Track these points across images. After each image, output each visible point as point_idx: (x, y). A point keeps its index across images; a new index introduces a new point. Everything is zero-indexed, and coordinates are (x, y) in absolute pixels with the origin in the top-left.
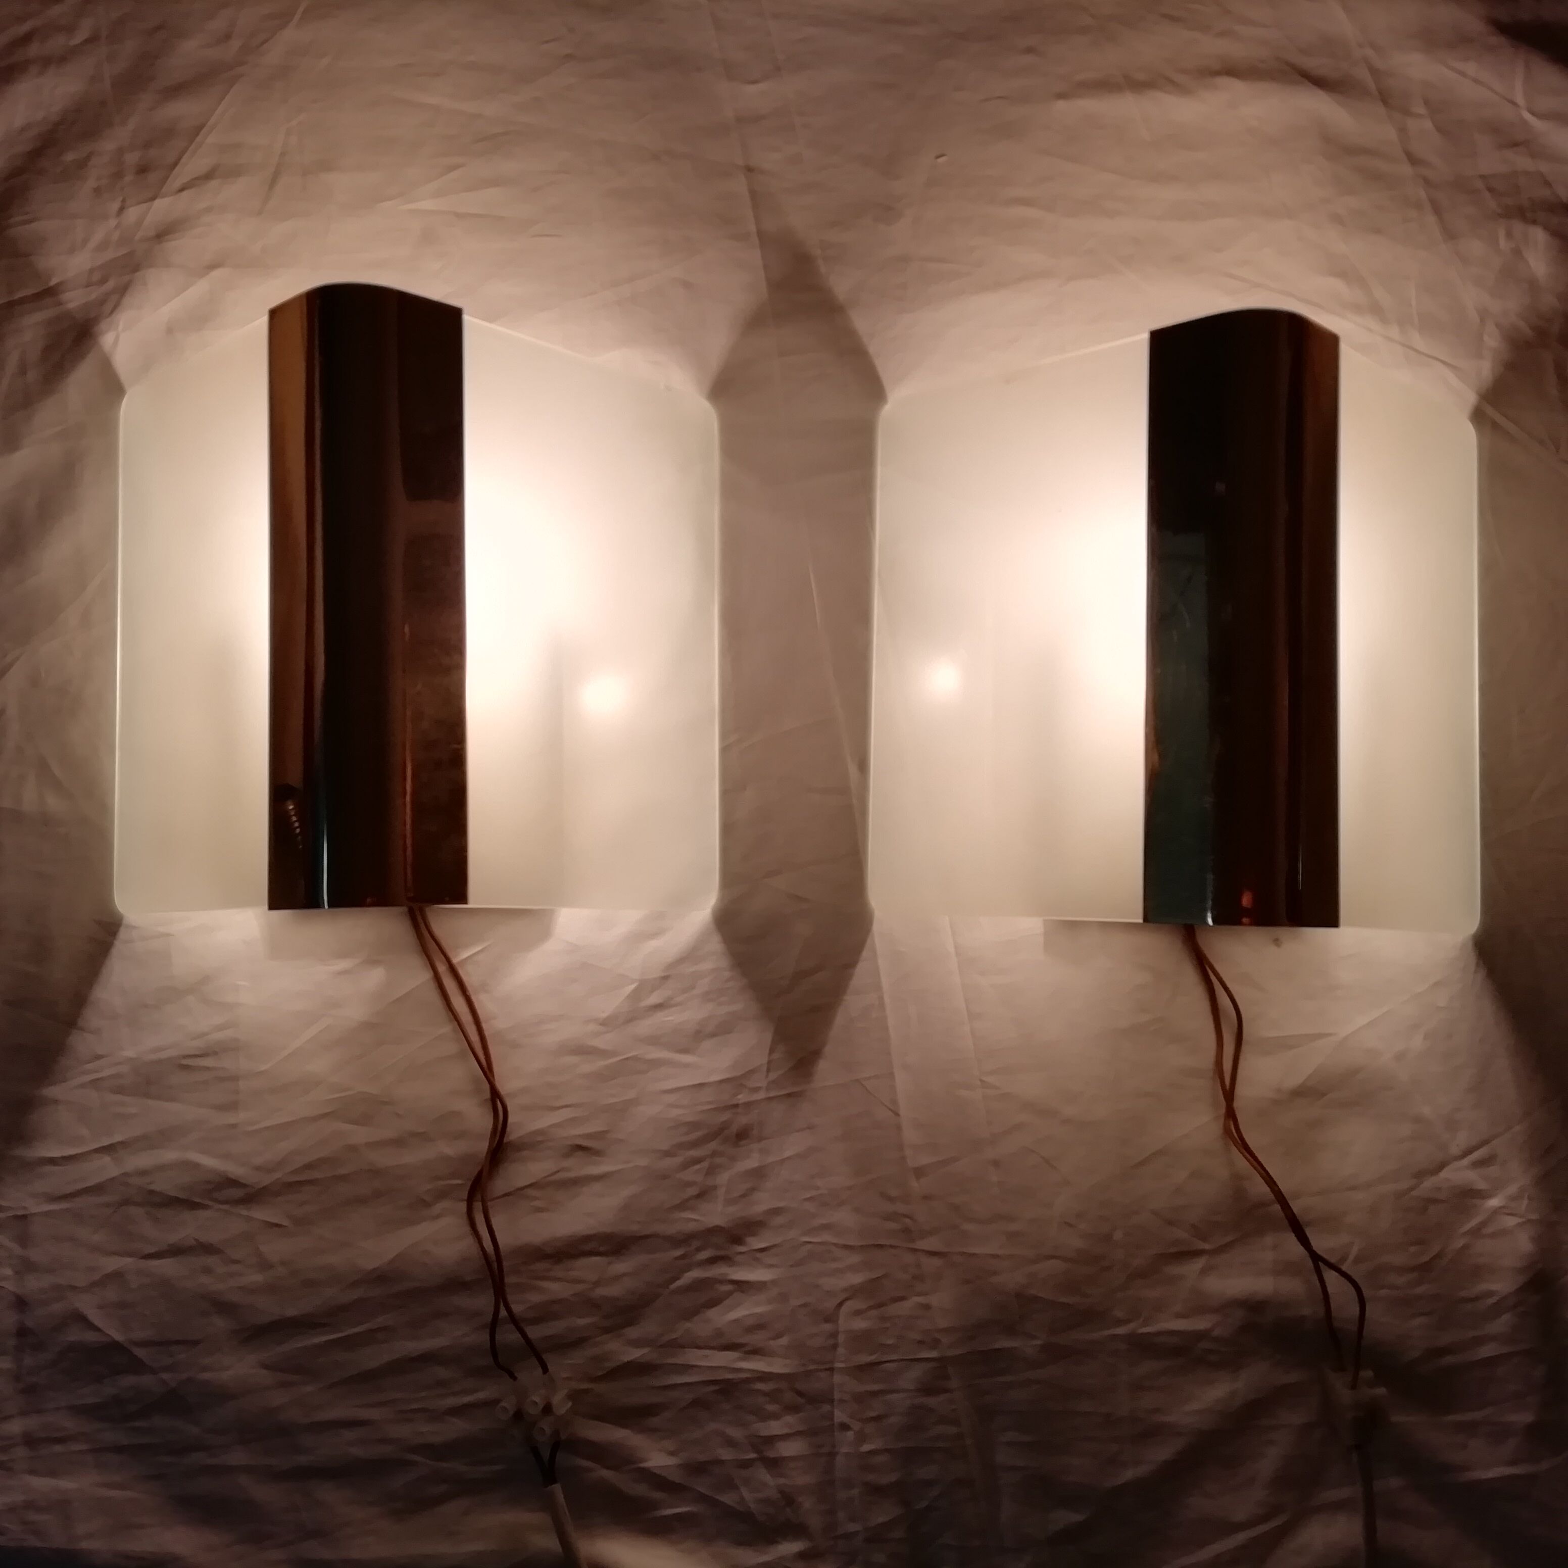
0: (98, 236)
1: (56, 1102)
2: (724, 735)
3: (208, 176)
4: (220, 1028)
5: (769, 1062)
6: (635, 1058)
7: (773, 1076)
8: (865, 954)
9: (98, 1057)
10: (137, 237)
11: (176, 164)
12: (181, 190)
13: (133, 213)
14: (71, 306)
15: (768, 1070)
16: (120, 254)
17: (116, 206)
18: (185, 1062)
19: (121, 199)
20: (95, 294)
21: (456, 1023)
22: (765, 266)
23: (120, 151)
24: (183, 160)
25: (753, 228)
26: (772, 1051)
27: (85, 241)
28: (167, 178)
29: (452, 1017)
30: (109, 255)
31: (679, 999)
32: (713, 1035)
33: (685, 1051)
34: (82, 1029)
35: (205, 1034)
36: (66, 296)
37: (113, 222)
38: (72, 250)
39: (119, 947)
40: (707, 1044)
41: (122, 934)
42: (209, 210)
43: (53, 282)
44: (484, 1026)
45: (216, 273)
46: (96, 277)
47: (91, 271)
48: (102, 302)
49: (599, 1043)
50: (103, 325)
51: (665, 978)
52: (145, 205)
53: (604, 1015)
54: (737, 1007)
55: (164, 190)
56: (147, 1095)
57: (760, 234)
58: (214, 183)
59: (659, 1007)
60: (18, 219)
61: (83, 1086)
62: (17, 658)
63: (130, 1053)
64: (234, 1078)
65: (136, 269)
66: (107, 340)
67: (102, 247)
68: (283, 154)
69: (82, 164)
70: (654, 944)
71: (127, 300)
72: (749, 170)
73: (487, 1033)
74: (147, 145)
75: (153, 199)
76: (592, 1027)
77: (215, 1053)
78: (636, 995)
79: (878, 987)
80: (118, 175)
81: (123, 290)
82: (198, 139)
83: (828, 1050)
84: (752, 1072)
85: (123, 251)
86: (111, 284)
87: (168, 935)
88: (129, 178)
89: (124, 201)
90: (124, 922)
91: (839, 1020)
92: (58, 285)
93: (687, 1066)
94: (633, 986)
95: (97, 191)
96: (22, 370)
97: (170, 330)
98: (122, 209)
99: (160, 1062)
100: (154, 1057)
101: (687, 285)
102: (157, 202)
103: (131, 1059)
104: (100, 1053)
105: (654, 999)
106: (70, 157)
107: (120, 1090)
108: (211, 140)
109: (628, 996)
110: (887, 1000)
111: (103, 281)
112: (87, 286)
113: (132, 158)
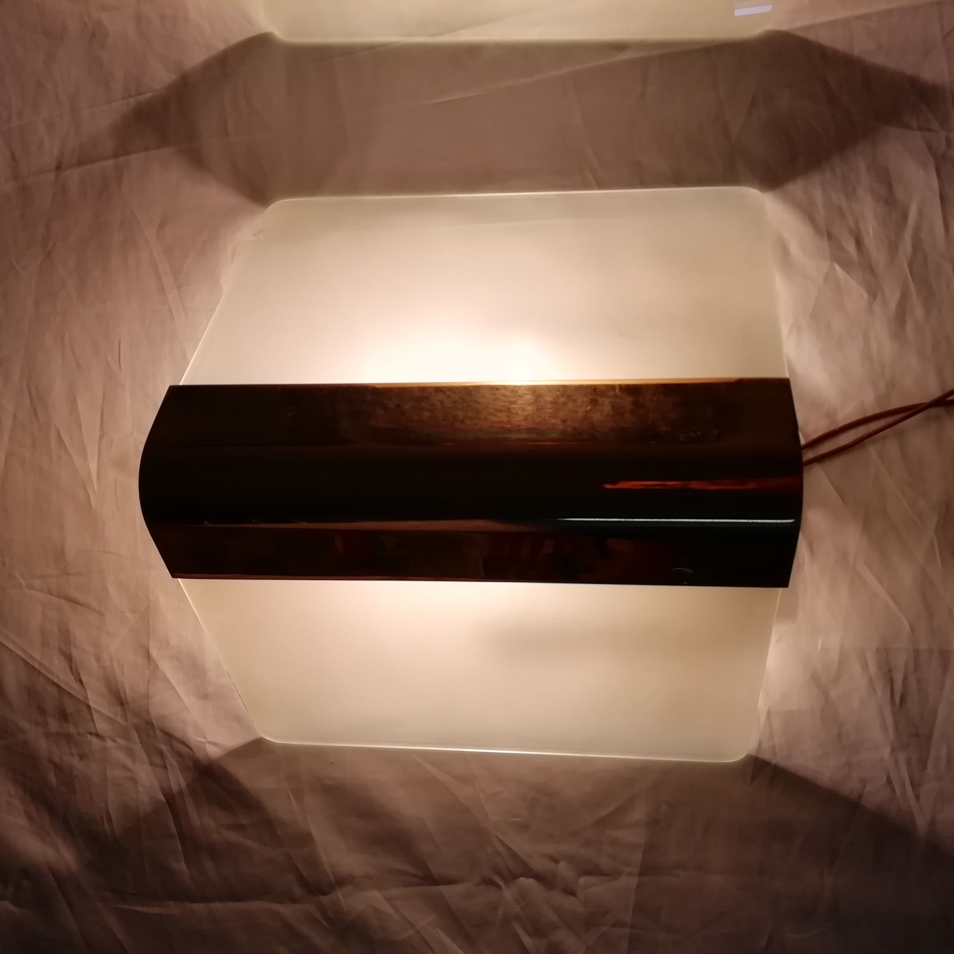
0: (120, 756)
1: (932, 823)
2: (586, 186)
3: (69, 658)
4: (865, 666)
5: (920, 129)
6: (911, 264)
7: (935, 125)
8: (811, 36)
9: (889, 781)
10: (122, 722)
11: (58, 687)
12: (81, 681)
13: (102, 726)
14: (183, 784)
15: (929, 130)
16: (137, 739)
17: (95, 740)
18: (897, 700)
19: (89, 736)
20: (171, 760)
21: (866, 441)
22: (147, 149)
23: (48, 735)
24: (56, 680)
25: (111, 162)
26: (909, 127)
27: (126, 768)
28: (70, 695)
29: (859, 444)
30: (138, 748)
31: (851, 223)
32: (890, 187)
33: (905, 216)
34: (860, 796)
35: (871, 682)
36: (175, 788)
37: (110, 744)
38: (134, 780)
39: (780, 760)
40: (900, 193)
41: (766, 756)
42: (98, 659)
43: (162, 798)
44: (870, 413)
45: (154, 653)
46: (157, 760)
47: (152, 763)
48: (179, 755)
49: (893, 301)
50: (200, 755)
51: (830, 236)
52: (95, 716)
53: (866, 295)
54: (861, 164)
55: (81, 698)
56: (929, 737)
57: (116, 155)
58: (75, 654)
59: (859, 243)
60: (107, 827)
61: (917, 797)
62: (502, 842)
63: (886, 752)
64: (916, 653)
65: (150, 724)
66: (213, 752)
67: (131, 754)
68: (50, 593)
69: (58, 768)
70: (794, 249)
71: (178, 734)
72: (59, 167)
73: (877, 411)
74: (42, 711)
75: (89, 707)
76: (877, 307)
77: (890, 671)
78: (846, 265)
79: (846, 22)
80: (68, 737)
81: (169, 736)
82: (37, 666)
83: (909, 70)
84: (930, 148)
85: (135, 736)
86: (164, 747)
87: (769, 713)
88: (72, 729)
89: (91, 734)
90: (754, 753)
91: (880, 60)
92: (165, 795)
93: (920, 213)
94: (837, 266)
95: (82, 756)
96: (239, 828)
97: (205, 697)
98: (98, 735)
99: (896, 724)
100: (891, 729)
101: (162, 225)
102: (92, 704)
103: (893, 750)
104: (885, 779)
105: (851, 248)
106: (53, 779)
107: (923, 764)
108: (37, 656)
109: (848, 272)
110: (860, 11)
111: (161, 754)
112: (165, 768)
113: (54, 725)
